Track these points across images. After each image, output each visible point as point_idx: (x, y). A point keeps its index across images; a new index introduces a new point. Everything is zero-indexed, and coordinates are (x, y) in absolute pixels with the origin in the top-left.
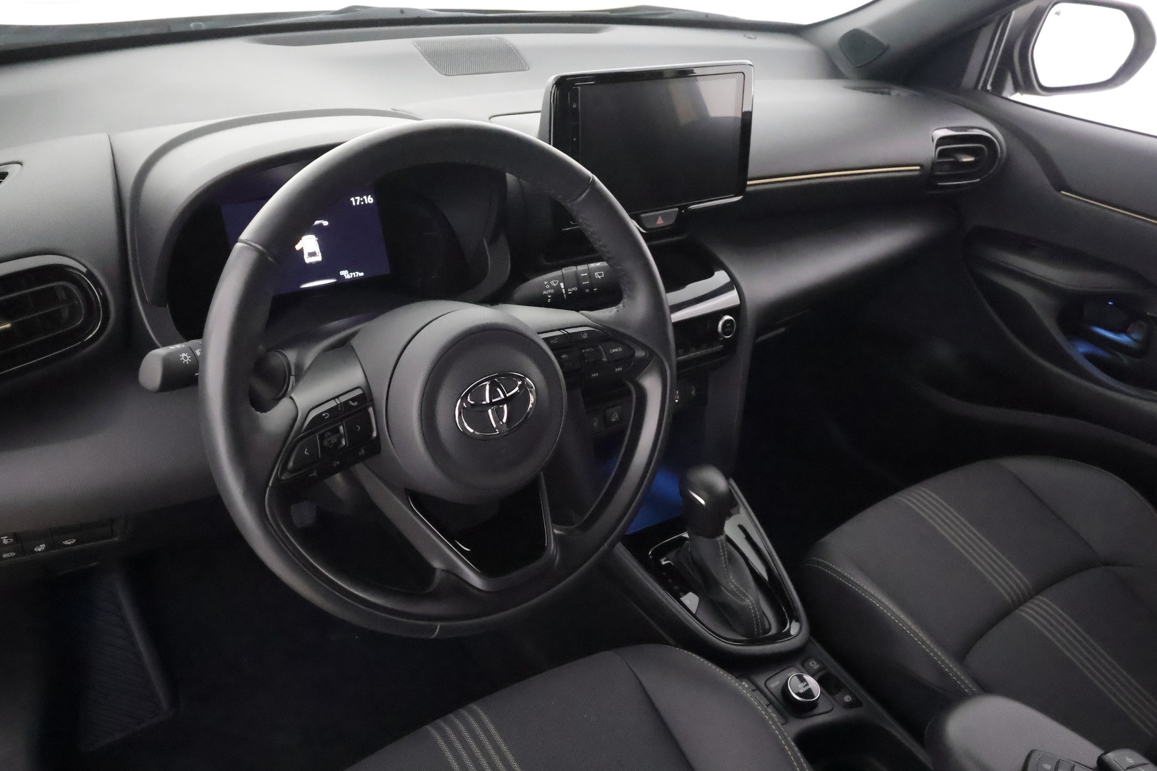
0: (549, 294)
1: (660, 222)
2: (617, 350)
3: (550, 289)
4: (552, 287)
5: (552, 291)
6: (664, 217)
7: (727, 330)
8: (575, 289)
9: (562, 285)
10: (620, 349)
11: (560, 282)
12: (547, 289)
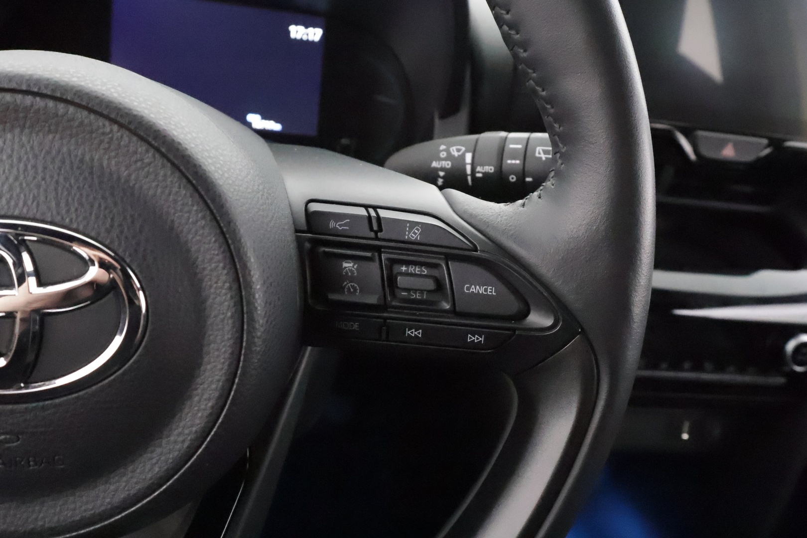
0: (442, 169)
1: (729, 153)
2: (481, 290)
3: (445, 159)
4: (450, 157)
5: (447, 164)
6: (736, 146)
7: (800, 358)
8: (490, 169)
9: (469, 158)
10: (491, 291)
11: (467, 151)
12: (440, 159)
